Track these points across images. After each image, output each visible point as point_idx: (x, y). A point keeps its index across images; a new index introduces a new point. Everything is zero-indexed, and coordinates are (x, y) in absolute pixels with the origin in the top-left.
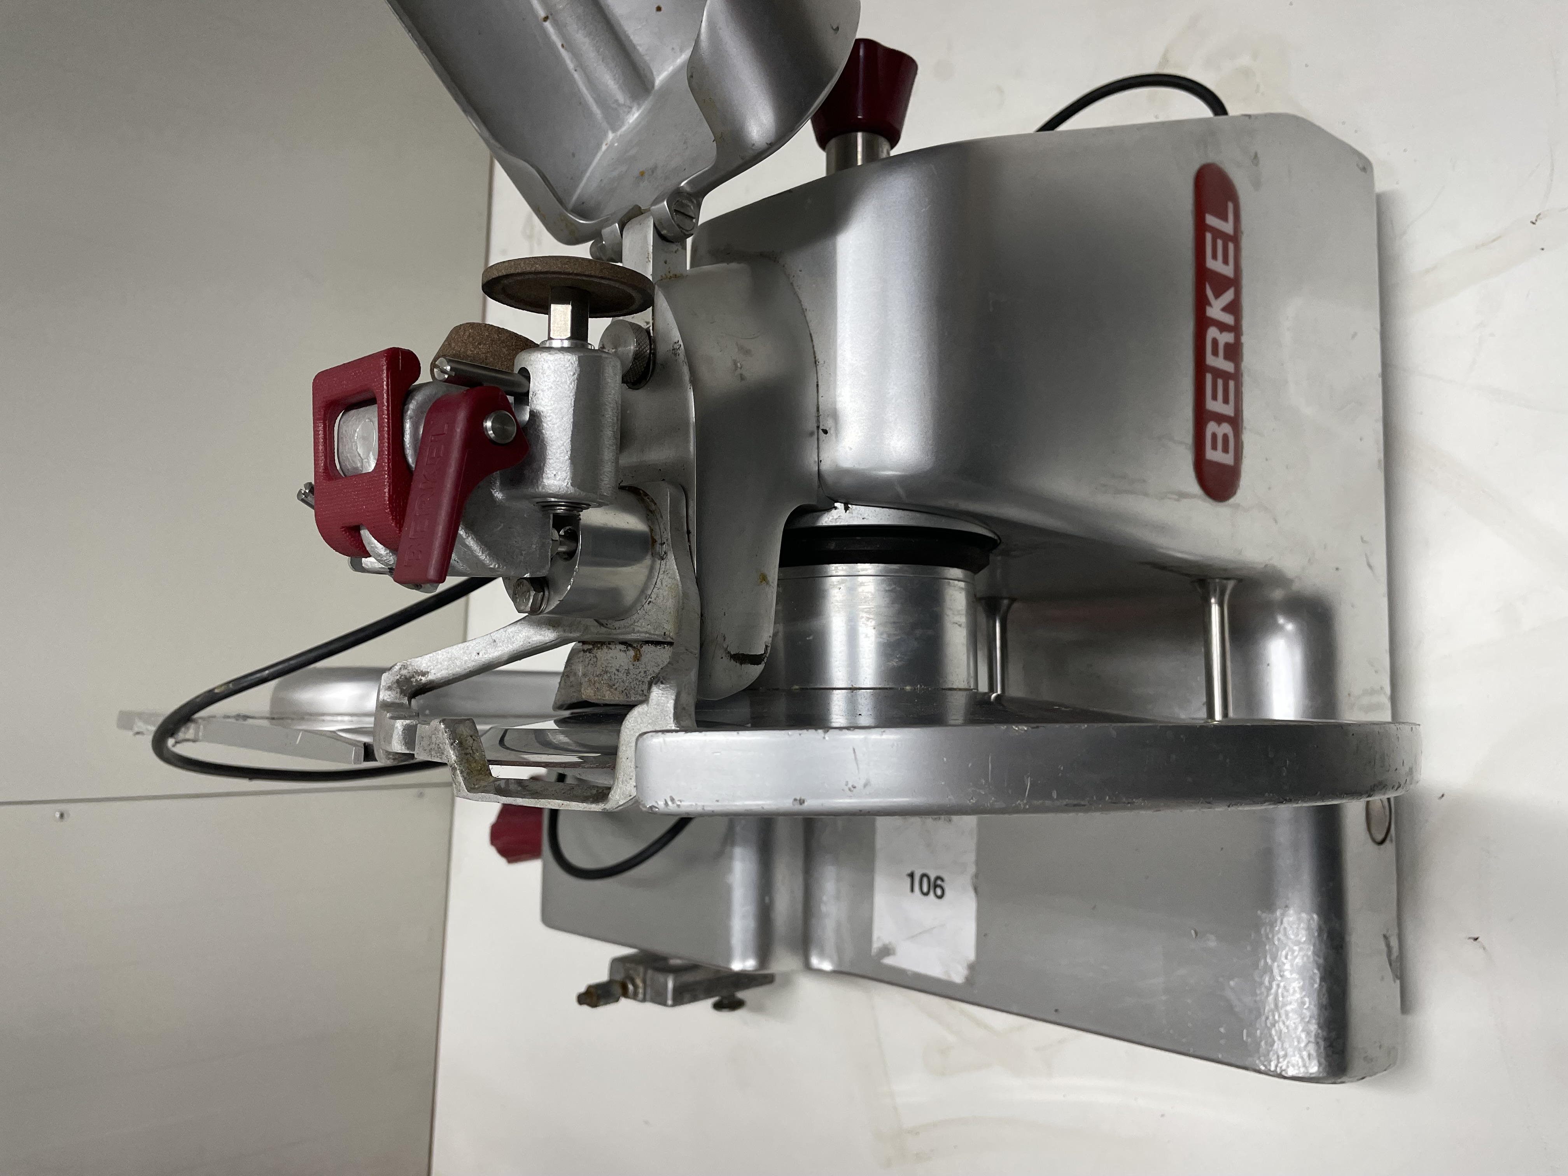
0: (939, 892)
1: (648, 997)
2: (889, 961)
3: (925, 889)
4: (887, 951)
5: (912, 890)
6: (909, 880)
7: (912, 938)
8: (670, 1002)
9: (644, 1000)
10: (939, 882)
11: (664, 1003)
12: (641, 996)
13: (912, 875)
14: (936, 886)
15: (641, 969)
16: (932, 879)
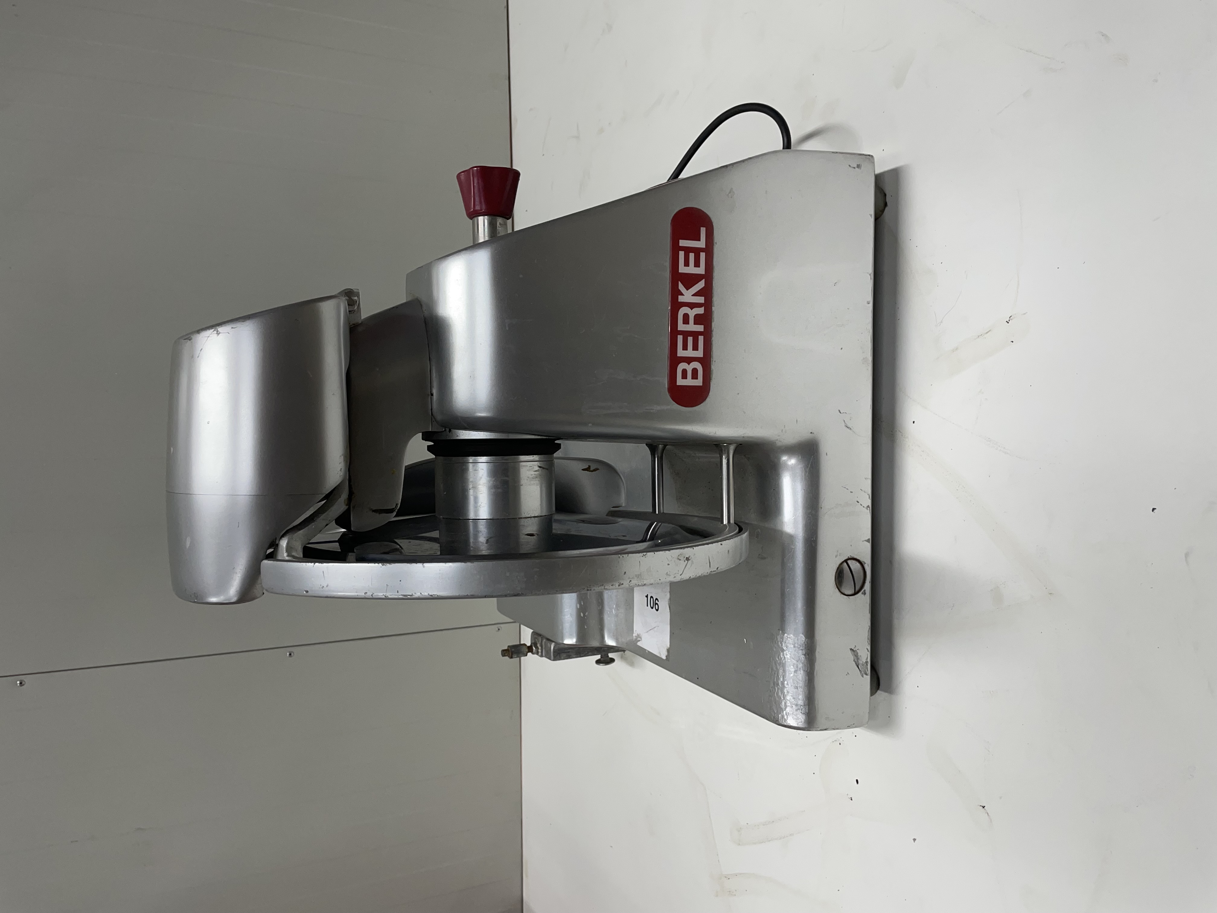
0: (657, 608)
1: (543, 654)
2: (639, 644)
3: (652, 605)
4: (639, 638)
5: (647, 606)
6: (646, 598)
7: (648, 632)
8: (553, 658)
9: (542, 656)
10: (657, 602)
11: (550, 658)
12: (540, 654)
13: (647, 596)
14: (655, 604)
15: (540, 639)
16: (654, 599)
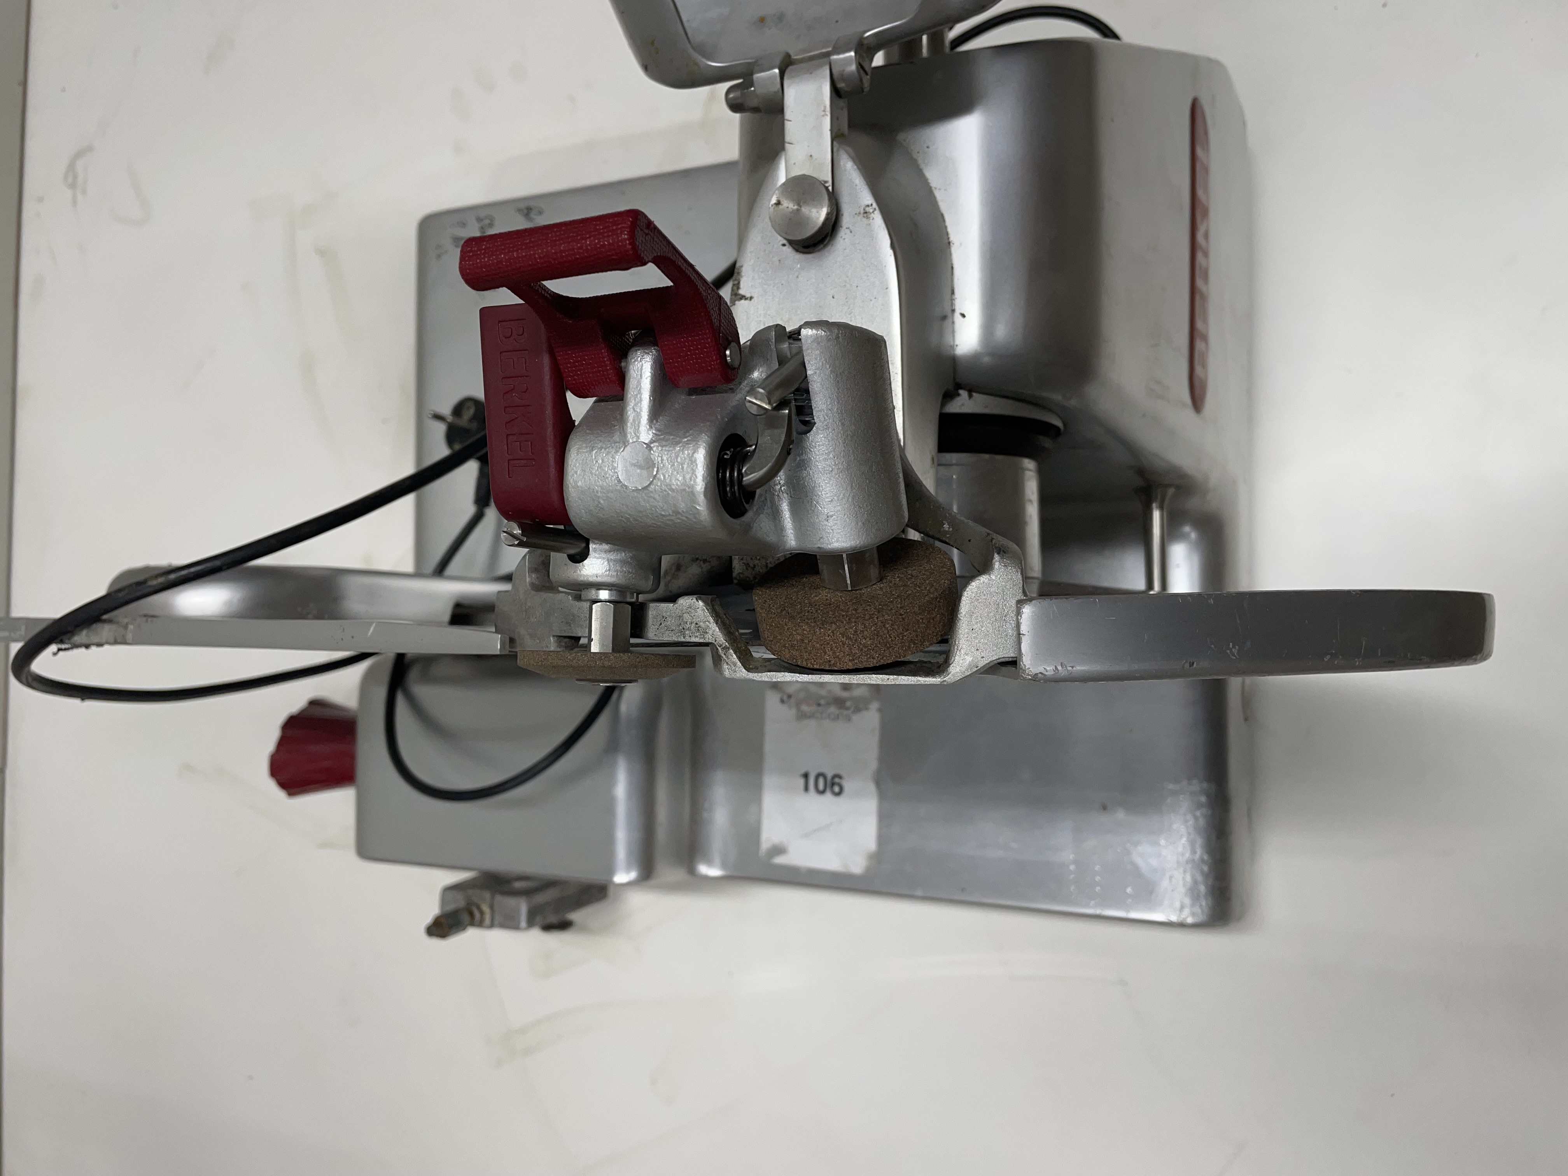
0: (837, 789)
1: (496, 922)
2: (779, 860)
3: (821, 786)
4: (779, 850)
5: (806, 789)
6: (802, 781)
7: (807, 835)
8: (523, 924)
9: (492, 926)
10: (837, 780)
11: (516, 927)
12: (487, 921)
13: (806, 776)
14: (833, 784)
15: (487, 895)
16: (829, 776)
